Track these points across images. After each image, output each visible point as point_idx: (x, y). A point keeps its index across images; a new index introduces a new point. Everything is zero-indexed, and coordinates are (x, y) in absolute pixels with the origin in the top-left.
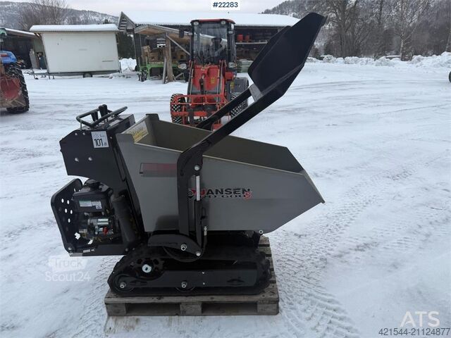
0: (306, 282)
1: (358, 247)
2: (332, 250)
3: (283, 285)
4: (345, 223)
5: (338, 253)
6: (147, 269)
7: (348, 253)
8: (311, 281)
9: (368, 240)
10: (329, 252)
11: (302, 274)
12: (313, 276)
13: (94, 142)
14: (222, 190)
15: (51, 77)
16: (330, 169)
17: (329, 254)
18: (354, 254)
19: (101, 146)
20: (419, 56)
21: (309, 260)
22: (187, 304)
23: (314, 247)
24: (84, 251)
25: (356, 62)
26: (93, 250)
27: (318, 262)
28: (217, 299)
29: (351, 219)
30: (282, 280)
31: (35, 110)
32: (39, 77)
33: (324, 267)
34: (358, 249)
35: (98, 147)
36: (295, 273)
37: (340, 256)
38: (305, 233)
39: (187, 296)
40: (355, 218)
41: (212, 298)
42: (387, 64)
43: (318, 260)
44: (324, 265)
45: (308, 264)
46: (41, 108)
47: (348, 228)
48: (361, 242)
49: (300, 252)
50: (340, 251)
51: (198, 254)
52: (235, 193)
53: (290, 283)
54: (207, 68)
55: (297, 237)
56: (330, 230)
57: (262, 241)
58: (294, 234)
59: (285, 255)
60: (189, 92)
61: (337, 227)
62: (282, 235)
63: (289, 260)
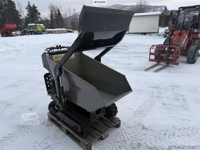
0: (117, 148)
2: (151, 143)
3: (105, 143)
5: (152, 146)
10: (148, 143)
12: (123, 148)
14: (73, 86)
15: (130, 35)
17: (146, 144)
22: (63, 127)
23: (143, 137)
27: (135, 144)
30: (108, 141)
33: (134, 148)
36: (118, 142)
37: (151, 148)
38: (149, 128)
43: (137, 143)
44: (136, 147)
45: (129, 142)
50: (154, 146)
51: (61, 109)
53: (109, 144)
54: (179, 32)
55: (143, 128)
56: (166, 134)
57: (115, 120)
58: (143, 126)
59: (124, 132)
60: (164, 44)
61: (172, 135)
62: (136, 124)
63: (123, 135)
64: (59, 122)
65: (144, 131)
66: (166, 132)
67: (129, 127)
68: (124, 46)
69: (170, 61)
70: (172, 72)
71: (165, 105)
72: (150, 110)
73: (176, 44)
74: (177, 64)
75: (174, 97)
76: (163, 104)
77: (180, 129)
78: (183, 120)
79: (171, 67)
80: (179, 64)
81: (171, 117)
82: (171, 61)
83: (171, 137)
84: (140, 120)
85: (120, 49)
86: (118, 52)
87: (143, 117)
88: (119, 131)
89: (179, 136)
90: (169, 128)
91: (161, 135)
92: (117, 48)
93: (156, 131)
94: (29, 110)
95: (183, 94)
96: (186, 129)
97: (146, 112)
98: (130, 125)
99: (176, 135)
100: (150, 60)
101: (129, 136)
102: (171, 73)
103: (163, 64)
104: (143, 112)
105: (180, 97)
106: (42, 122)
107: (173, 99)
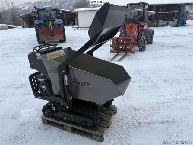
0: (124, 132)
1: (162, 121)
2: (147, 119)
3: (112, 130)
4: (164, 108)
5: (149, 122)
6: (54, 109)
7: (155, 123)
8: (126, 132)
9: (170, 119)
10: (145, 120)
11: (125, 127)
12: (129, 130)
13: (37, 57)
14: (79, 82)
15: (80, 29)
16: (175, 79)
17: (144, 121)
18: (157, 125)
21: (133, 122)
22: (67, 126)
23: (139, 116)
24: (38, 97)
26: (41, 97)
27: (136, 124)
28: (77, 127)
29: (169, 107)
30: (113, 128)
31: (68, 41)
32: (76, 28)
33: (138, 127)
34: (162, 123)
36: (122, 126)
37: (150, 124)
38: (139, 109)
39: (67, 123)
40: (171, 106)
41: (75, 127)
43: (137, 123)
44: (138, 126)
45: (131, 124)
46: (70, 41)
47: (164, 110)
48: (165, 120)
49: (131, 117)
50: (151, 121)
51: (67, 108)
52: (84, 84)
53: (116, 130)
54: (130, 25)
55: (135, 109)
56: (154, 110)
57: (112, 108)
58: (134, 108)
59: (123, 117)
60: (120, 37)
61: (158, 109)
62: (128, 107)
63: (123, 119)
64: (60, 122)
65: (137, 112)
66: (153, 108)
67: (124, 111)
68: (79, 40)
69: (127, 50)
70: (132, 59)
71: (141, 87)
72: (132, 93)
73: (130, 36)
74: (134, 53)
75: (144, 80)
76: (139, 87)
77: (161, 104)
78: (160, 96)
79: (129, 55)
80: (135, 53)
81: (150, 96)
82: (129, 50)
83: (159, 111)
84: (129, 103)
85: (77, 43)
86: (77, 46)
87: (130, 101)
88: (118, 116)
89: (164, 109)
90: (153, 105)
91: (151, 112)
92: (74, 43)
93: (146, 109)
94: (13, 119)
95: (149, 77)
96: (165, 102)
97: (130, 96)
98: (124, 110)
99: (161, 109)
100: (111, 51)
101: (128, 119)
102: (131, 61)
103: (122, 54)
104: (128, 96)
105: (148, 79)
106: (37, 128)
107: (144, 81)
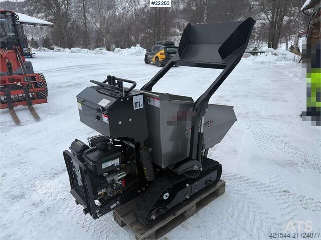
6: (166, 197)
13: (134, 105)
19: (139, 108)
20: (119, 49)
24: (112, 207)
25: (79, 52)
26: (119, 203)
28: (203, 197)
35: (137, 109)
42: (101, 54)
51: (201, 170)
52: (207, 125)
74: (46, 101)
